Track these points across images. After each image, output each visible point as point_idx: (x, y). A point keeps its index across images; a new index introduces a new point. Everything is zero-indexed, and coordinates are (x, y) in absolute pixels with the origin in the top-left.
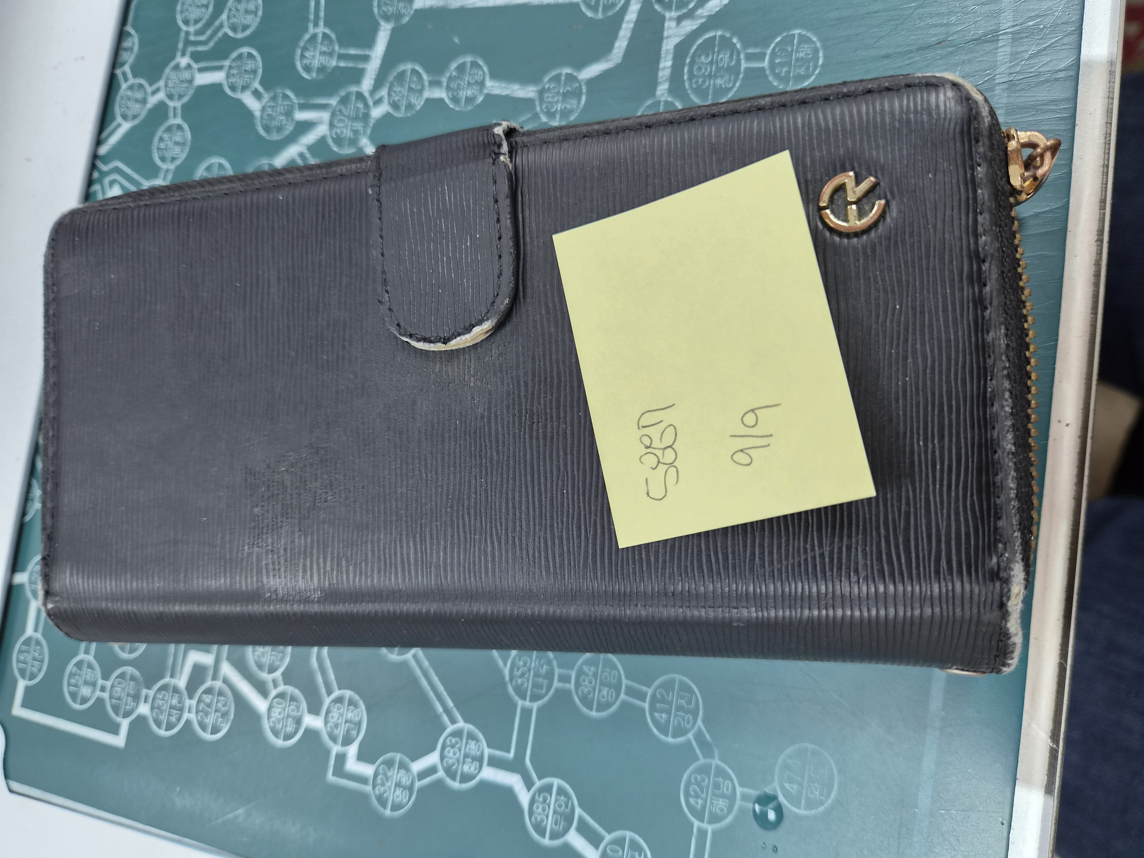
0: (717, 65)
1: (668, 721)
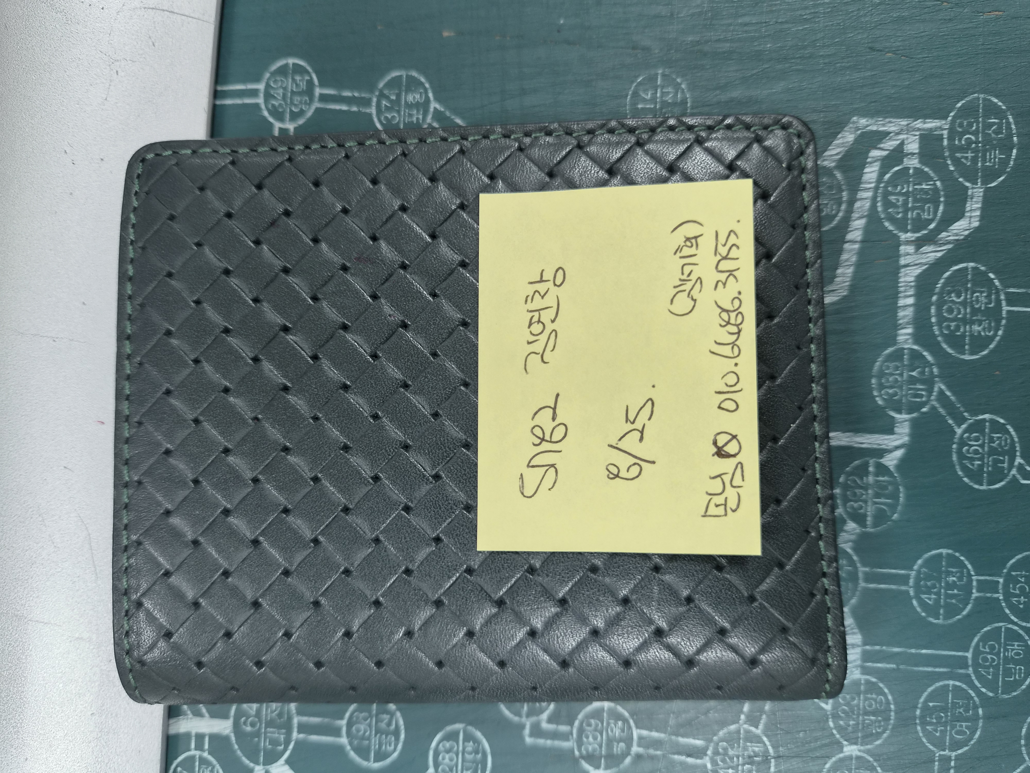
0: (972, 307)
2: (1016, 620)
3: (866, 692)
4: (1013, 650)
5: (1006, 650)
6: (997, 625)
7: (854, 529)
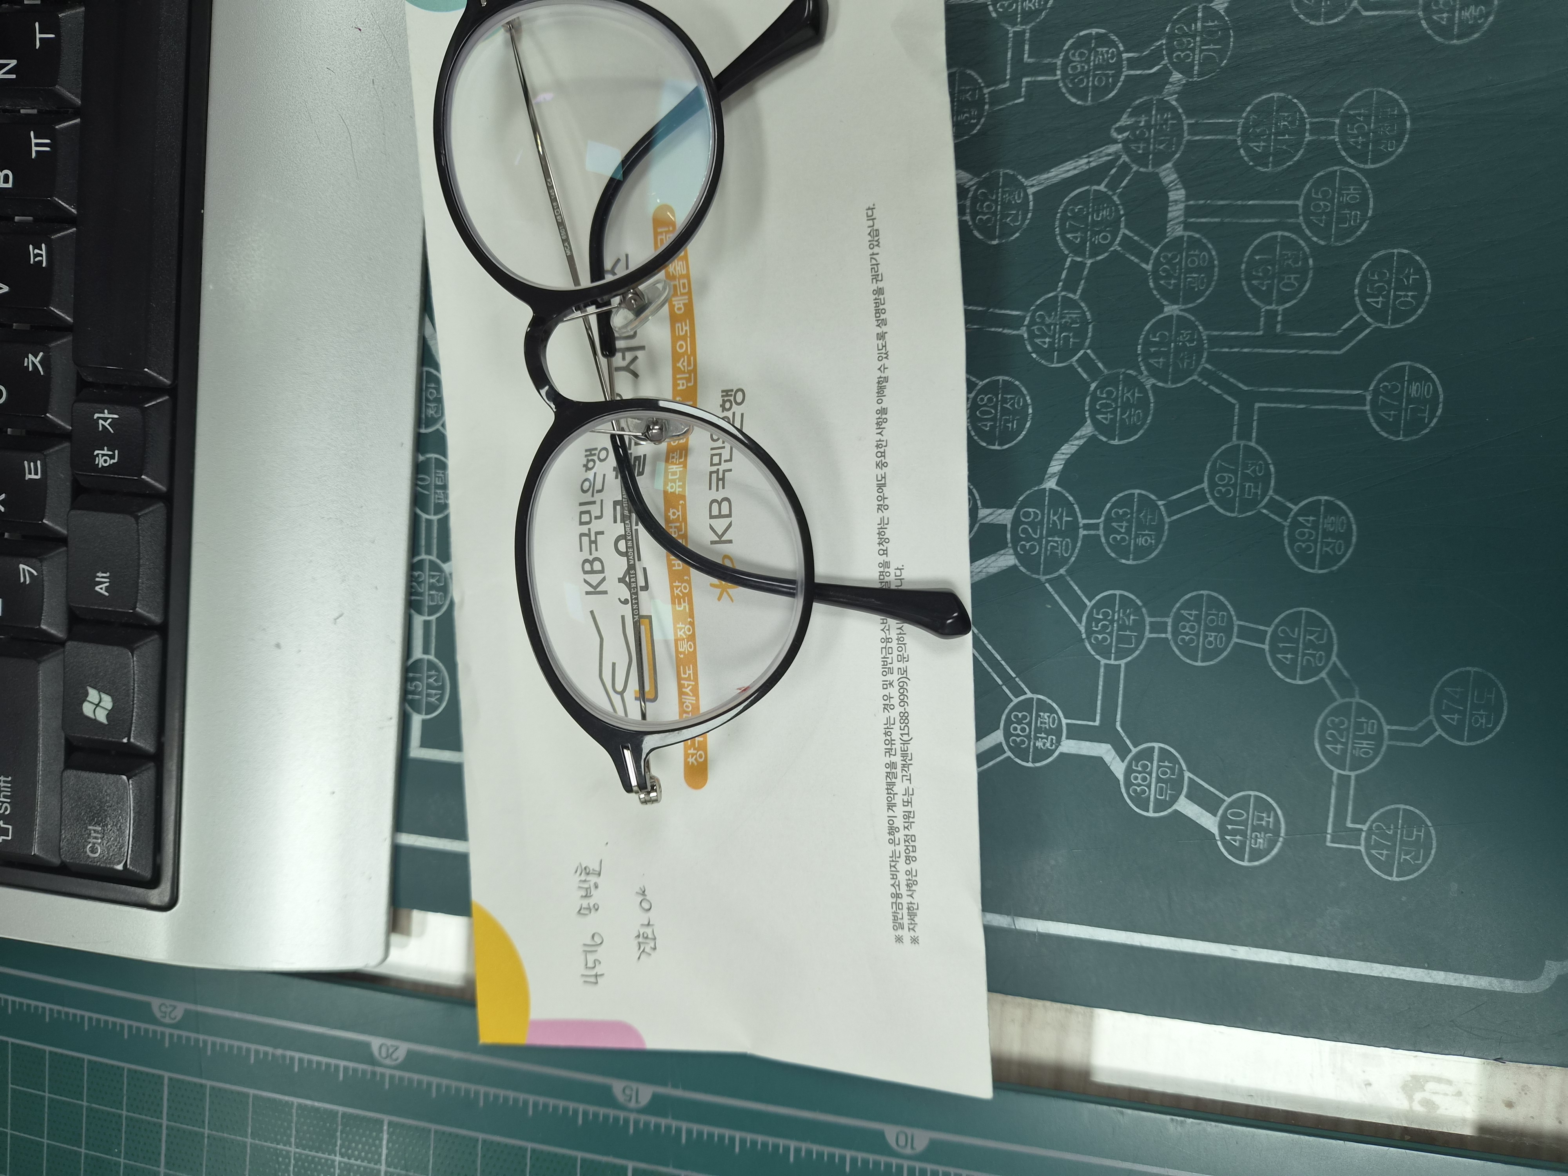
1: (1294, 661)
2: (1352, 162)
3: (1189, 248)
4: (1348, 194)
5: (1342, 195)
6: (1331, 169)
7: (1179, 80)
